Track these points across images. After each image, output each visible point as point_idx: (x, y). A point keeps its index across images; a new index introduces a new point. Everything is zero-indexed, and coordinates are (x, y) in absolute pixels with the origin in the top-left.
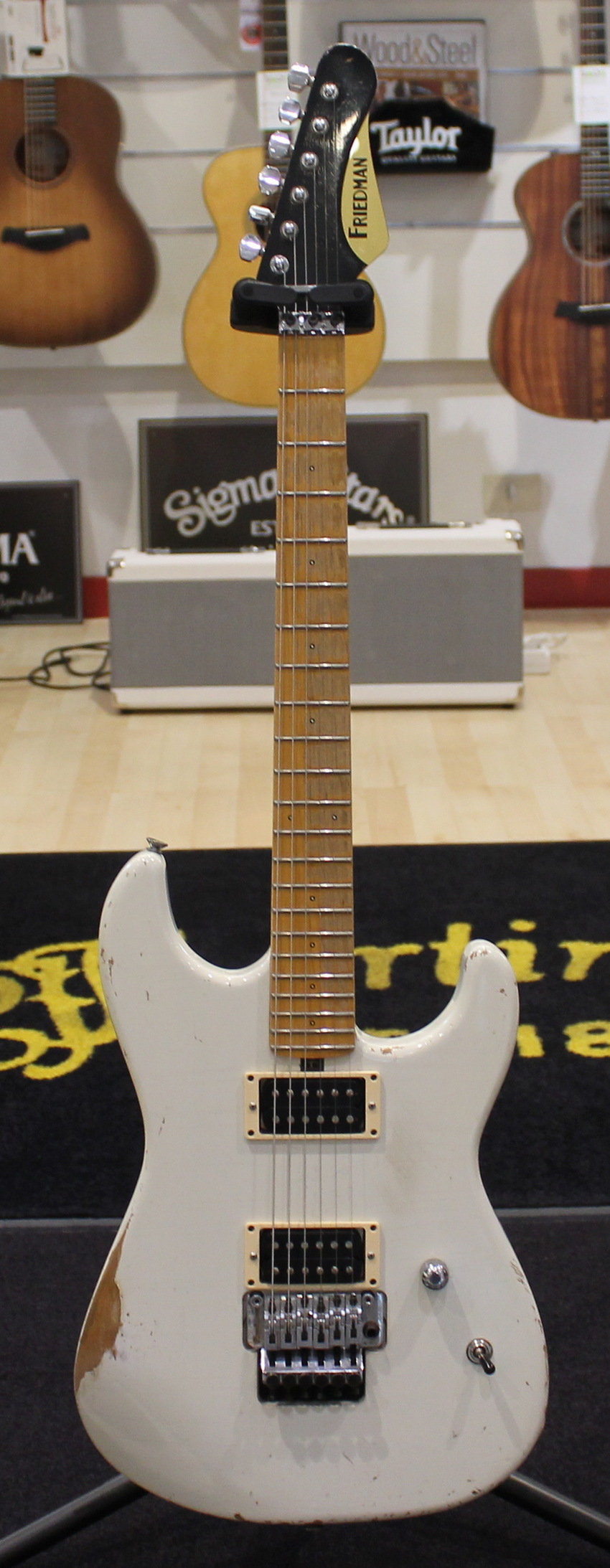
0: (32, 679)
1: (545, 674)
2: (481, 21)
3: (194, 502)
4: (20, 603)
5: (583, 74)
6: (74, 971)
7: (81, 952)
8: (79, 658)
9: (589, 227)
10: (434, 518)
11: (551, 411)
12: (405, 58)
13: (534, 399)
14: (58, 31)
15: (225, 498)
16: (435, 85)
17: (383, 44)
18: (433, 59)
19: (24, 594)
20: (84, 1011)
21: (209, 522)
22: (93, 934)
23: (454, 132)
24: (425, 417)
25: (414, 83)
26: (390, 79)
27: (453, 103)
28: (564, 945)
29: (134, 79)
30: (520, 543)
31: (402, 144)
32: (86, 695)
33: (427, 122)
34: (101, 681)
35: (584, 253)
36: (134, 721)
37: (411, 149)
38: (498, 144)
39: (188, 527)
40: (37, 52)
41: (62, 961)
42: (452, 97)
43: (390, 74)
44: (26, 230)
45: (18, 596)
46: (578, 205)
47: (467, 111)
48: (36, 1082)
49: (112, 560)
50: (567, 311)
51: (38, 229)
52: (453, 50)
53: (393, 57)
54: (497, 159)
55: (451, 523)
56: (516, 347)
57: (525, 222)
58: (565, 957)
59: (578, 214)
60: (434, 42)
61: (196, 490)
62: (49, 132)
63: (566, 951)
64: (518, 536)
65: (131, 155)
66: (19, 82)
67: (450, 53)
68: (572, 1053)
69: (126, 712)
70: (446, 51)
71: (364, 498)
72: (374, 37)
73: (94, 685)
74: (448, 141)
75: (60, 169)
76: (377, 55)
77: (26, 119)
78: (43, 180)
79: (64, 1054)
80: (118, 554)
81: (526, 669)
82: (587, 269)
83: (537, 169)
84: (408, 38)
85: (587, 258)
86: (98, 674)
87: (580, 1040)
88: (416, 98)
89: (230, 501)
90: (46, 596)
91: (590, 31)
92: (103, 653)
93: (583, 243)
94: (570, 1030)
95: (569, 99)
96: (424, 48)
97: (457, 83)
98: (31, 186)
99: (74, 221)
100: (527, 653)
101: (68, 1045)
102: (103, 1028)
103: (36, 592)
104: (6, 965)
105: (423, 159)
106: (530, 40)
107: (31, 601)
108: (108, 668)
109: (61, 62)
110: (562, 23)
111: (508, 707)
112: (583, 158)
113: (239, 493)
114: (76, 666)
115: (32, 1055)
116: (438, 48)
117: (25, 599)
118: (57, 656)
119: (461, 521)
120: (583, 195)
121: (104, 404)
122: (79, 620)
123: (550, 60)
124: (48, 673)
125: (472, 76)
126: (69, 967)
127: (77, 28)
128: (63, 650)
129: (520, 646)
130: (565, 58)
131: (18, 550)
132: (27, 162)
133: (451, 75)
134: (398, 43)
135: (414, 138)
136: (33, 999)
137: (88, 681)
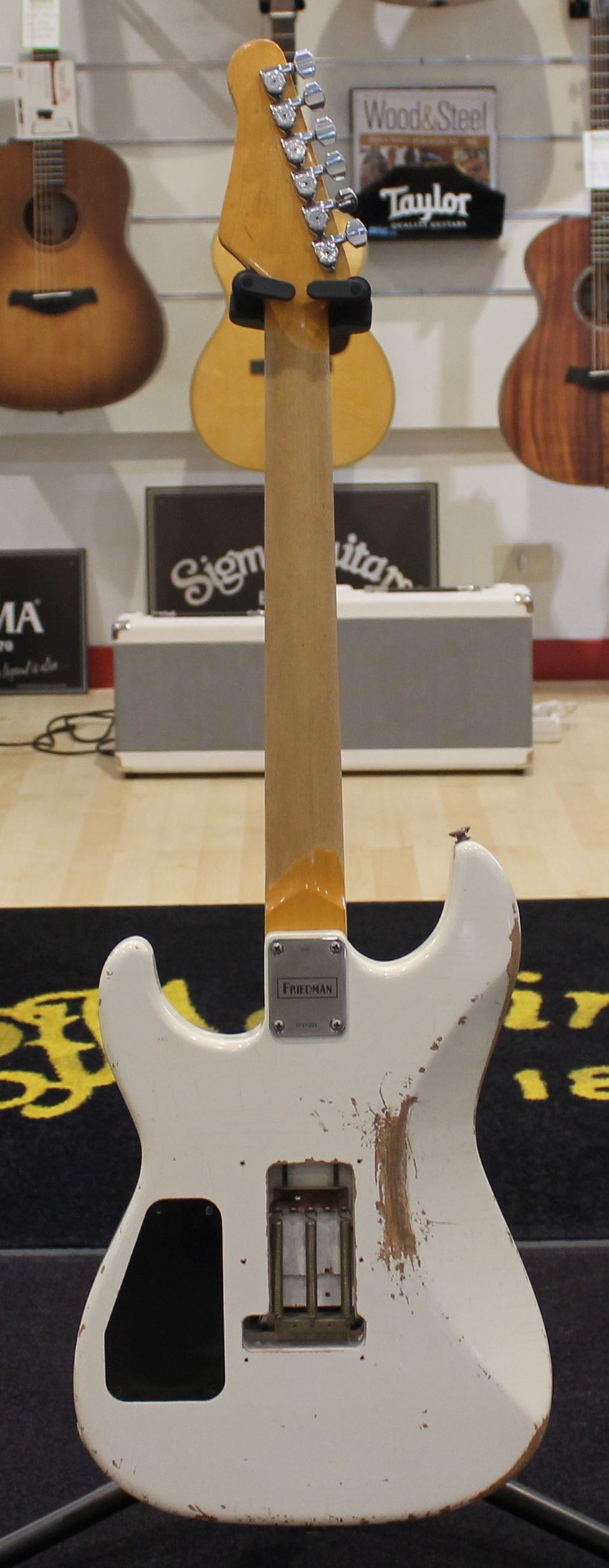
0: (35, 744)
1: (557, 742)
2: (493, 88)
3: (201, 571)
4: (24, 672)
5: (594, 139)
6: (74, 1018)
7: (82, 1000)
8: (83, 725)
9: (600, 293)
10: (443, 583)
11: (562, 478)
12: (415, 125)
13: (545, 466)
14: (67, 93)
15: (232, 567)
16: (446, 151)
17: (392, 110)
18: (444, 125)
19: (29, 663)
20: (83, 1055)
21: (216, 591)
22: (94, 984)
23: (465, 197)
24: (436, 486)
25: (424, 150)
26: (401, 145)
27: (463, 170)
28: (570, 995)
29: (144, 145)
30: (529, 606)
31: (412, 210)
32: (90, 761)
33: (437, 188)
34: (105, 747)
35: (594, 319)
36: (138, 785)
37: (422, 215)
38: (508, 210)
39: (195, 596)
40: (46, 115)
41: (62, 1008)
42: (462, 164)
43: (400, 141)
44: (34, 293)
45: (23, 665)
46: (589, 270)
47: (477, 177)
48: (34, 1120)
49: (118, 622)
50: (577, 377)
51: (46, 292)
52: (463, 117)
53: (403, 123)
54: (508, 225)
55: (460, 587)
56: (526, 413)
57: (536, 289)
58: (572, 1006)
59: (589, 279)
60: (444, 109)
61: (204, 559)
62: (57, 195)
63: (572, 1000)
64: (528, 599)
65: (140, 221)
66: (28, 144)
67: (460, 120)
68: (576, 1097)
69: (131, 776)
70: (457, 118)
71: (373, 567)
72: (384, 104)
73: (98, 751)
74: (458, 208)
75: (68, 233)
76: (388, 122)
77: (35, 182)
78: (51, 243)
79: (63, 1095)
80: (123, 617)
81: (535, 737)
82: (597, 333)
83: (546, 235)
84: (418, 105)
85: (597, 323)
86: (102, 741)
87: (585, 1084)
88: (427, 165)
89: (237, 570)
90: (50, 666)
91: (600, 96)
92: (108, 721)
93: (594, 309)
94: (574, 1075)
95: (580, 166)
96: (435, 114)
97: (467, 150)
98: (39, 249)
99: (82, 284)
100: (536, 720)
101: (67, 1087)
102: (103, 1071)
103: (41, 661)
104: (6, 1012)
105: (435, 225)
106: (541, 107)
107: (35, 671)
108: (112, 735)
109: (70, 125)
110: (573, 91)
111: (518, 772)
112: (594, 223)
113: (246, 561)
114: (80, 733)
115: (30, 1096)
116: (448, 114)
117: (30, 668)
118: (61, 723)
119: (471, 584)
120: (594, 260)
121: (111, 471)
122: (84, 690)
123: (561, 126)
124: (53, 740)
125: (484, 142)
126: (68, 1014)
127: (86, 93)
128: (67, 717)
129: (529, 714)
130: (576, 126)
131: (23, 619)
132: (36, 228)
133: (462, 141)
134: (409, 110)
135: (424, 204)
136: (32, 1043)
137: (93, 747)
